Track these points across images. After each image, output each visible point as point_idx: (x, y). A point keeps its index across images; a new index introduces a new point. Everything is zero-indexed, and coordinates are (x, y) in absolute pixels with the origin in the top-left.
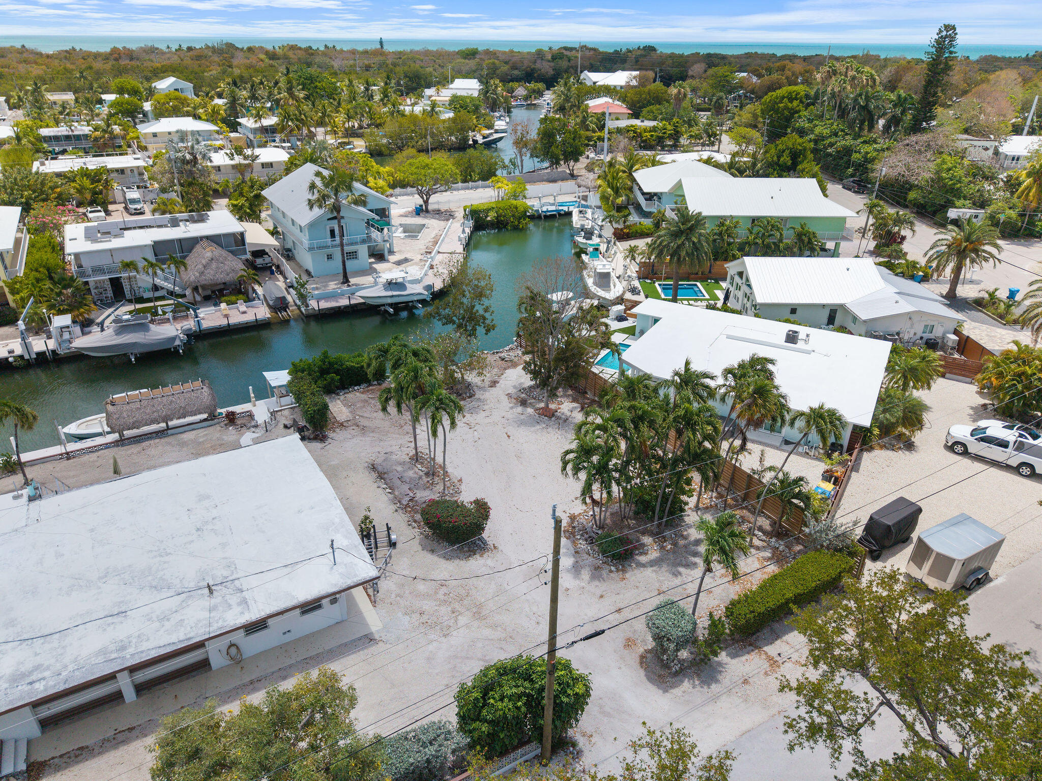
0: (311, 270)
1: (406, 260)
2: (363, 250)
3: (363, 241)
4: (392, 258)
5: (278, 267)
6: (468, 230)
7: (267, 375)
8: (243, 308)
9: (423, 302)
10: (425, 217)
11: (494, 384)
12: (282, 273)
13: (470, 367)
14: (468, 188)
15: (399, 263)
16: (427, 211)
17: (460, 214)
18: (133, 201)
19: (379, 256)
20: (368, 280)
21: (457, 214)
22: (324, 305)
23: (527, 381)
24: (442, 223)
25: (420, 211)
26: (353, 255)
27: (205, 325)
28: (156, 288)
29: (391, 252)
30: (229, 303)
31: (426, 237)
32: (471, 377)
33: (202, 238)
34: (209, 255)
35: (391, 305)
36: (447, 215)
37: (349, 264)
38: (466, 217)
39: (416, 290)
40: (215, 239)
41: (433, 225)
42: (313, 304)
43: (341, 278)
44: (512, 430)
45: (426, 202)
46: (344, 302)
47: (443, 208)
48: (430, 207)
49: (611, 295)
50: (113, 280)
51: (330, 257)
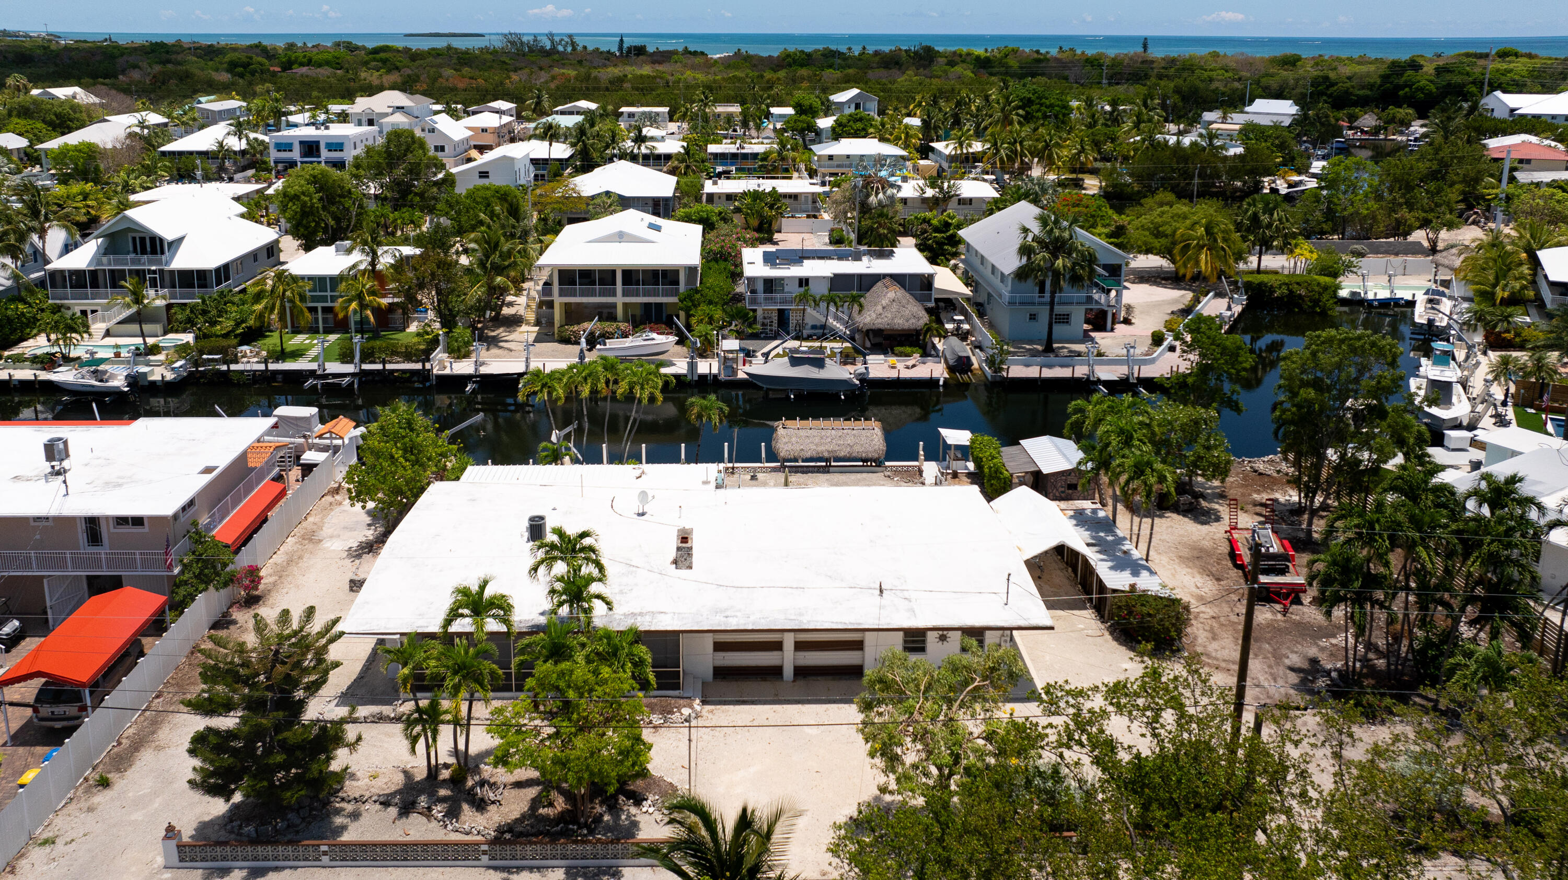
0: (1006, 330)
2: (1078, 314)
3: (1080, 302)
6: (1238, 308)
7: (944, 432)
8: (916, 363)
19: (1100, 324)
26: (1065, 318)
27: (873, 374)
28: (823, 327)
30: (901, 354)
33: (885, 276)
34: (892, 297)
37: (1057, 328)
40: (899, 279)
43: (1043, 344)
50: (781, 312)
51: (1033, 317)
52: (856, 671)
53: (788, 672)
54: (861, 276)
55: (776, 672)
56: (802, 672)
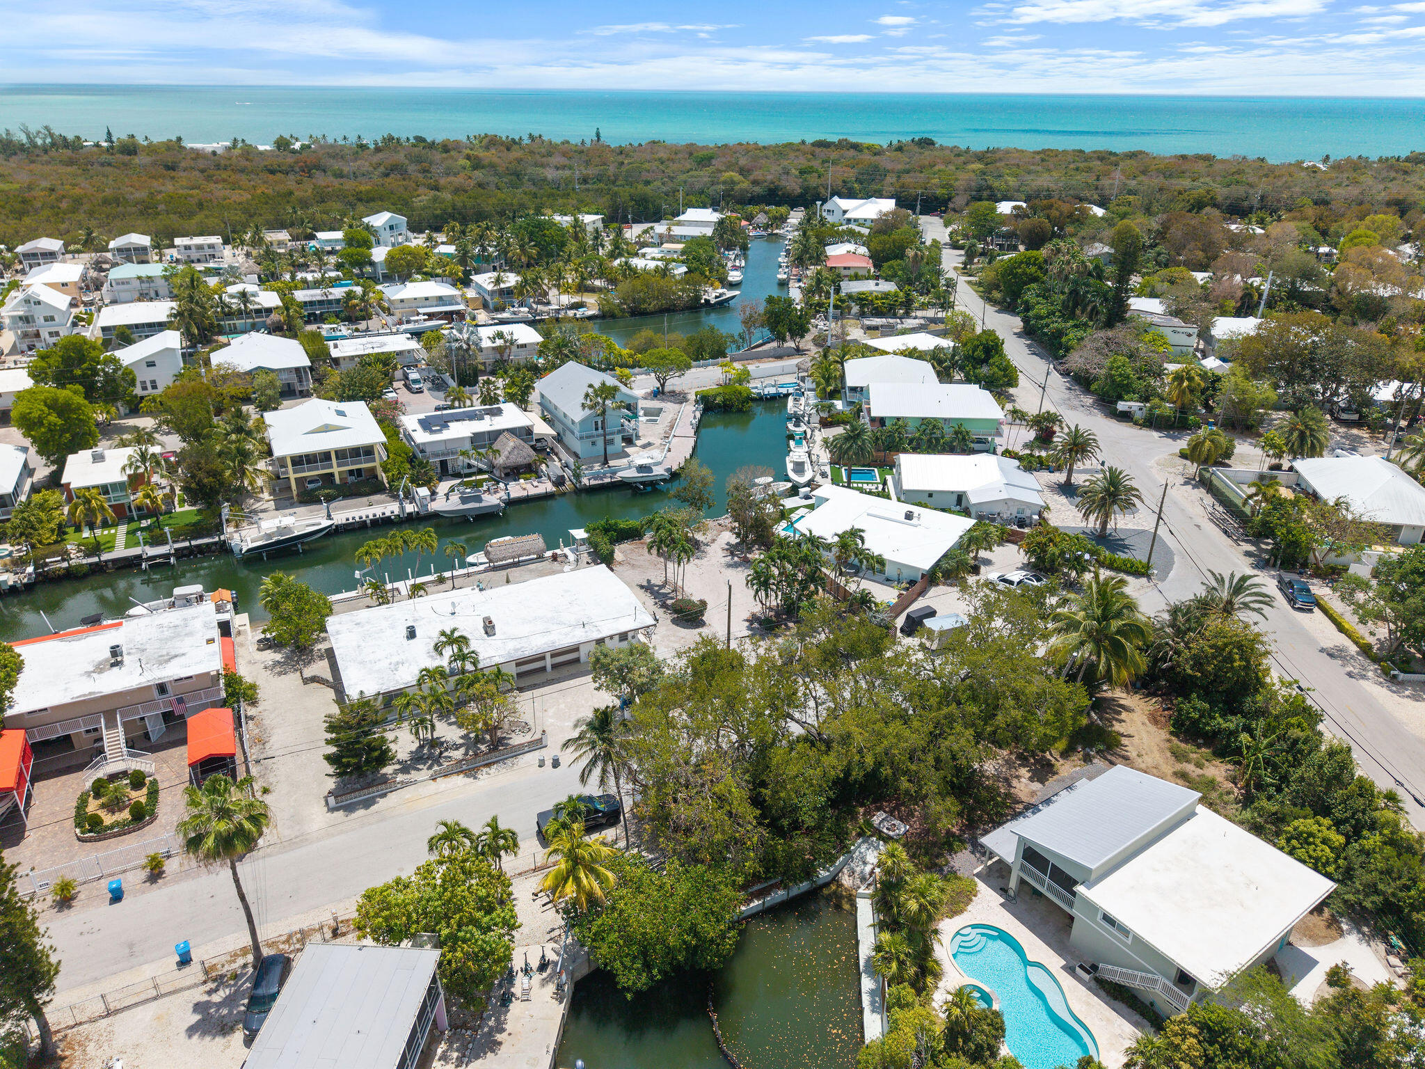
0: (579, 452)
1: (649, 444)
2: (618, 438)
3: (619, 432)
4: (639, 443)
5: (552, 449)
6: (698, 415)
7: (572, 531)
8: (535, 483)
9: (664, 480)
10: (663, 400)
11: (714, 541)
12: (556, 454)
13: (699, 530)
14: (699, 366)
15: (644, 447)
16: (663, 393)
17: (692, 397)
18: (415, 381)
19: (629, 441)
20: (624, 461)
21: (689, 396)
22: (593, 482)
23: (734, 540)
24: (677, 406)
25: (658, 394)
26: (612, 442)
27: (513, 495)
28: (469, 466)
29: (638, 437)
30: (526, 479)
31: (664, 420)
32: (699, 537)
33: (504, 430)
34: (512, 444)
35: (641, 483)
36: (680, 398)
37: (609, 448)
38: (697, 402)
39: (659, 471)
40: (512, 431)
41: (670, 407)
42: (585, 481)
43: (602, 459)
44: (723, 570)
45: (663, 385)
46: (607, 480)
47: (677, 389)
48: (667, 389)
49: (802, 480)
50: (442, 462)
51: (594, 443)
52: (577, 660)
53: (549, 668)
54: (489, 432)
55: (543, 669)
56: (554, 666)
